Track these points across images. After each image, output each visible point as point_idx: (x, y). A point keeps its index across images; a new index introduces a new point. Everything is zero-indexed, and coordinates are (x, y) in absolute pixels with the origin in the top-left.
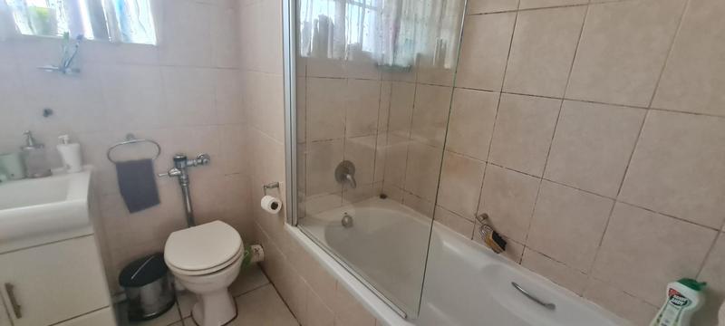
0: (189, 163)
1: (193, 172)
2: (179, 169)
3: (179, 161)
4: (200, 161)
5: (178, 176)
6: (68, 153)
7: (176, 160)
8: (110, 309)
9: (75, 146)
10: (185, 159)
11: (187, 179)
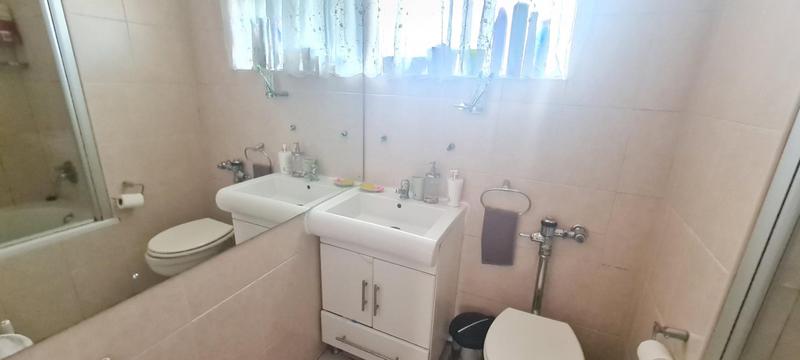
0: (559, 231)
1: (561, 244)
2: (544, 236)
3: (548, 226)
4: (572, 233)
5: (541, 244)
6: (453, 187)
7: (543, 223)
8: (427, 352)
9: (461, 181)
10: (554, 226)
11: (549, 251)
